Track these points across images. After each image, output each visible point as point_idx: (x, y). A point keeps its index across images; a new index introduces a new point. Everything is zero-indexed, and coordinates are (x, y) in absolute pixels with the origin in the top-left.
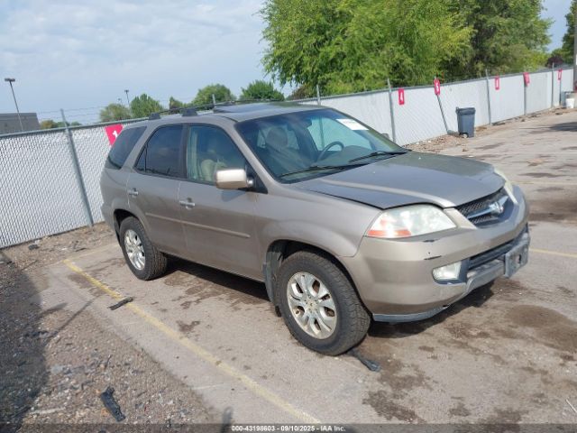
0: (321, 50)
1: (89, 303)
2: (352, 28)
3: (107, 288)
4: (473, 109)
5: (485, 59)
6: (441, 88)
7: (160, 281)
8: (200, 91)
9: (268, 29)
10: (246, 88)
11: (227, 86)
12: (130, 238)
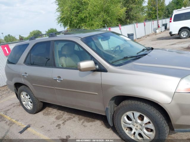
0: (78, 15)
1: (8, 131)
2: (89, 8)
3: (14, 120)
4: (133, 34)
5: (130, 18)
6: (121, 27)
7: (40, 114)
8: (30, 32)
9: (59, 8)
10: (47, 31)
11: (40, 31)
12: (23, 95)
